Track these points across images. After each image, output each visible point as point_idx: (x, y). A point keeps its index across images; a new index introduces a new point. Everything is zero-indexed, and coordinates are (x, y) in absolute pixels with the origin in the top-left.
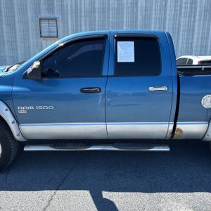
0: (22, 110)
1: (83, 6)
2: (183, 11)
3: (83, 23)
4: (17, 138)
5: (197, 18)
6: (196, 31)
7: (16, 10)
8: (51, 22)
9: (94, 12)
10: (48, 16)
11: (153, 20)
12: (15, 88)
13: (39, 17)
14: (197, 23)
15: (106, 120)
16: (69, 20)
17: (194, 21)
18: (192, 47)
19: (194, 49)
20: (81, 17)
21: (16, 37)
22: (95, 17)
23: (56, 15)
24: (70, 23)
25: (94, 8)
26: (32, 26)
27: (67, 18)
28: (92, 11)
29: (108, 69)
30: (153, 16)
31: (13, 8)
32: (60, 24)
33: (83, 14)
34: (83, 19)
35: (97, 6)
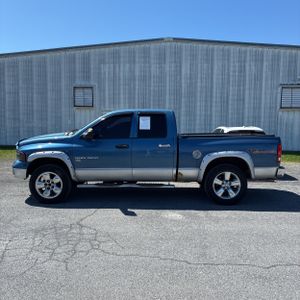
0: (78, 159)
1: (122, 74)
2: (231, 79)
3: (122, 91)
4: (73, 178)
5: (247, 86)
6: (247, 100)
7: (48, 79)
8: (86, 90)
9: (134, 80)
10: (83, 83)
11: (199, 89)
12: (74, 145)
13: (74, 85)
14: (247, 92)
15: (133, 166)
16: (107, 88)
17: (244, 90)
18: (243, 118)
19: (246, 120)
20: (119, 85)
21: (46, 106)
22: (134, 85)
23: (93, 83)
24: (107, 92)
25: (134, 77)
26: (65, 94)
27: (104, 87)
28: (132, 78)
29: (133, 134)
30: (199, 84)
31: (46, 76)
32: (96, 92)
33: (122, 82)
34: (122, 87)
35: (137, 73)
